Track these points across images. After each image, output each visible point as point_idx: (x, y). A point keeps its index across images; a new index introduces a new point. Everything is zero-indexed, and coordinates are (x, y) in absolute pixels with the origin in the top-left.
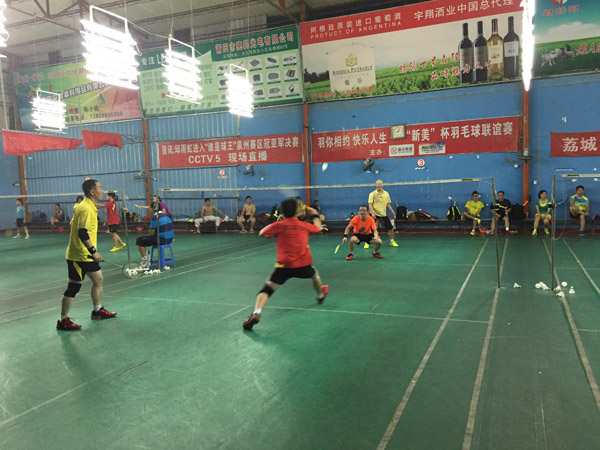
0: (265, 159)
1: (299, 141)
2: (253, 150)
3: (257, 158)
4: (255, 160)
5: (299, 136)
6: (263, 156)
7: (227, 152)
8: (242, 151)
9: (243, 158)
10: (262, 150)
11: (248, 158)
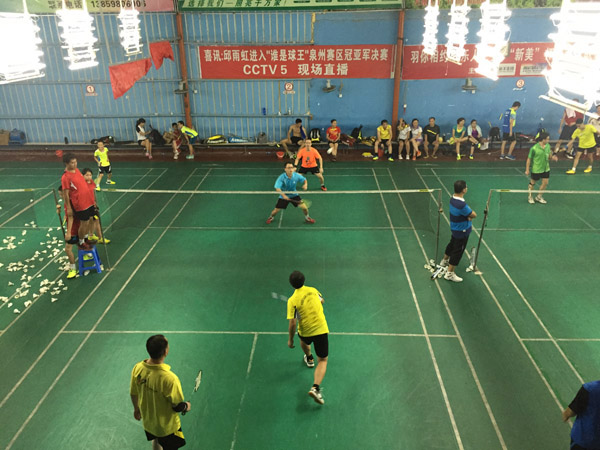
0: (345, 72)
1: (389, 53)
2: (331, 62)
3: (335, 71)
4: (332, 73)
5: (389, 48)
6: (343, 69)
7: (297, 63)
8: (315, 62)
9: (318, 70)
10: (341, 62)
11: (324, 71)
